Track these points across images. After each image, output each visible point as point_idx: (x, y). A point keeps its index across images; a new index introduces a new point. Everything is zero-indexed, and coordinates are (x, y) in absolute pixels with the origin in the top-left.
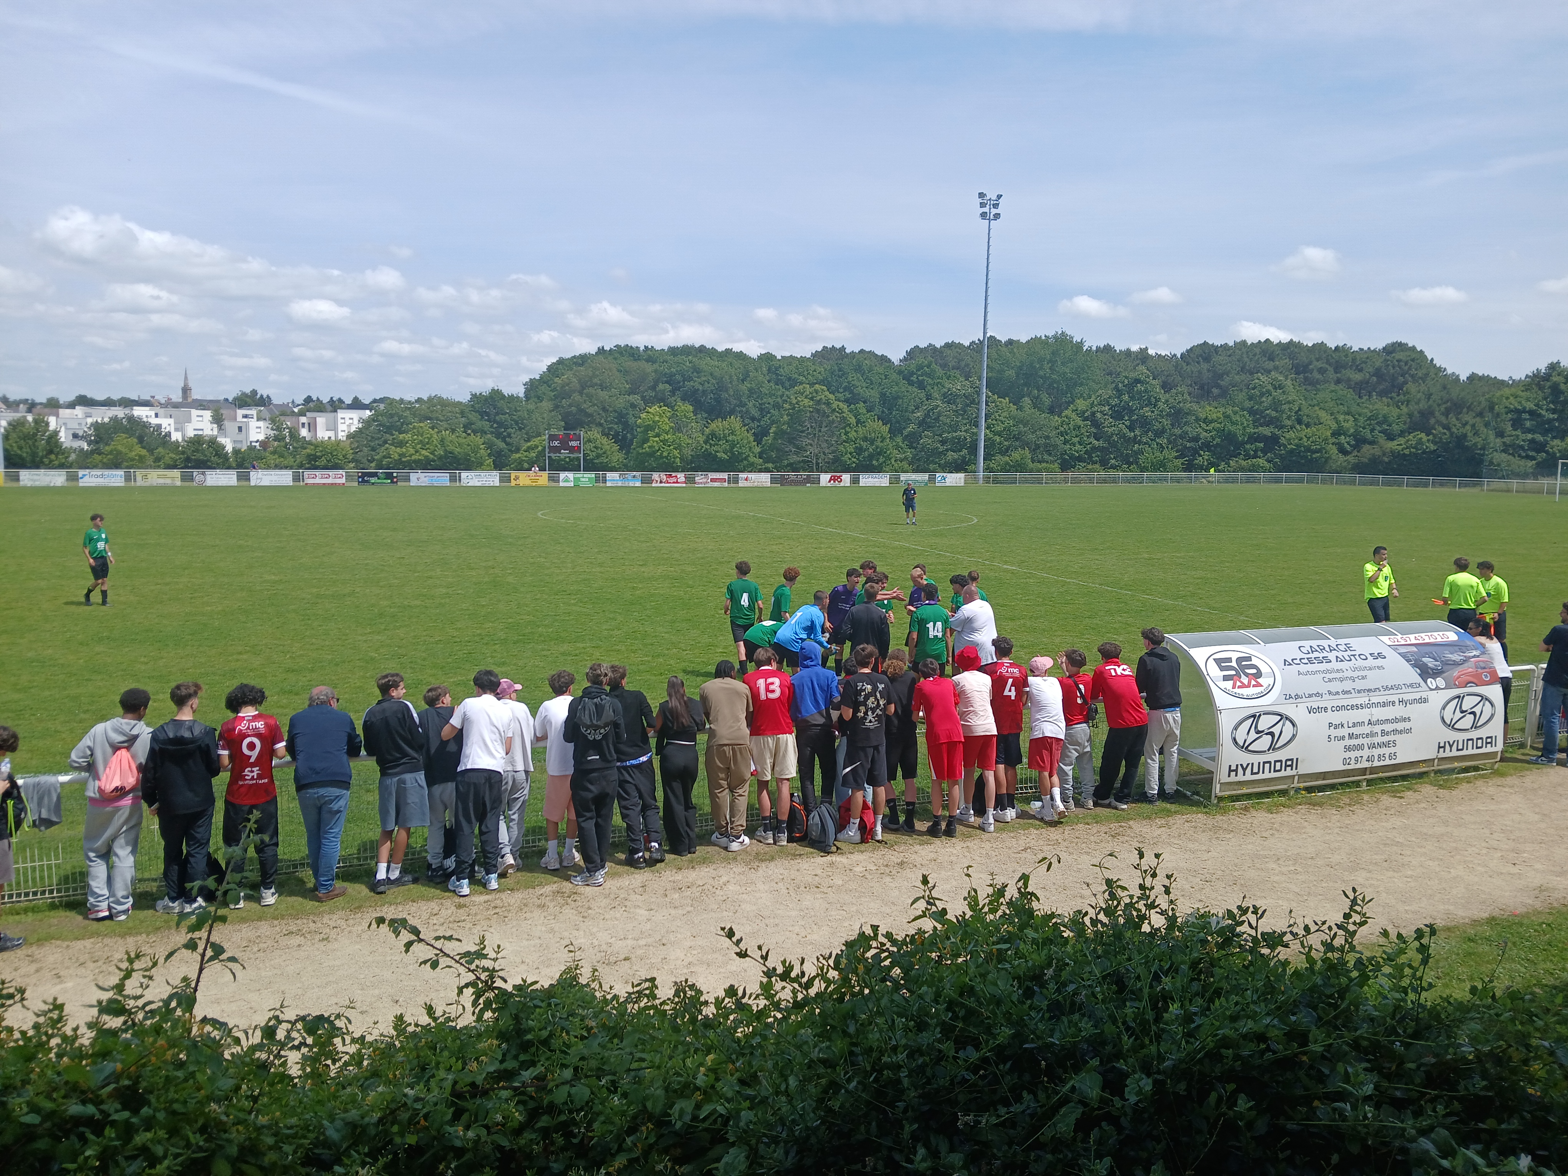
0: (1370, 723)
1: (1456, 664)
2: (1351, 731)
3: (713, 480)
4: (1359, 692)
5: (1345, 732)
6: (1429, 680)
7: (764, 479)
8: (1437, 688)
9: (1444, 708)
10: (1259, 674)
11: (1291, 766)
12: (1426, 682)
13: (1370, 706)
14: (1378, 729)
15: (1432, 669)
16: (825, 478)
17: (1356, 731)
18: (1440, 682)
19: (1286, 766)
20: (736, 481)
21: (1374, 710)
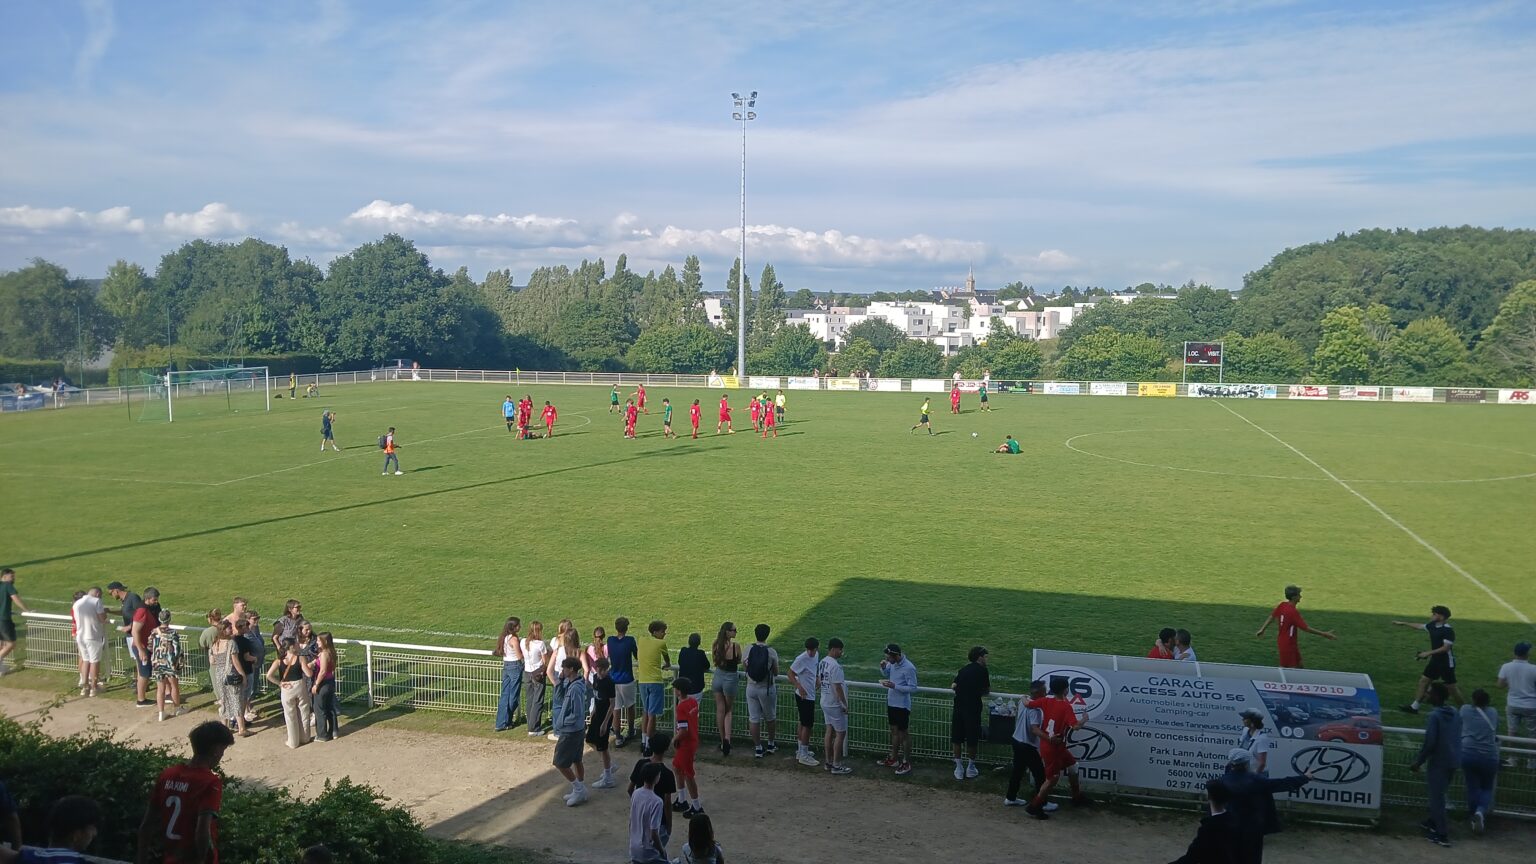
0: (1200, 754)
1: (1330, 718)
2: (1177, 758)
3: (1360, 394)
4: (1193, 726)
5: (1171, 758)
6: (1284, 729)
7: (1424, 394)
8: (1292, 736)
9: (1297, 756)
10: (1088, 694)
11: (1109, 776)
12: (1279, 729)
13: (1201, 739)
14: (1210, 761)
15: (1296, 718)
16: (1505, 395)
17: (1182, 759)
18: (1299, 731)
19: (1102, 775)
20: (1390, 394)
21: (1206, 744)
